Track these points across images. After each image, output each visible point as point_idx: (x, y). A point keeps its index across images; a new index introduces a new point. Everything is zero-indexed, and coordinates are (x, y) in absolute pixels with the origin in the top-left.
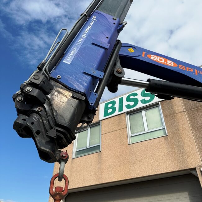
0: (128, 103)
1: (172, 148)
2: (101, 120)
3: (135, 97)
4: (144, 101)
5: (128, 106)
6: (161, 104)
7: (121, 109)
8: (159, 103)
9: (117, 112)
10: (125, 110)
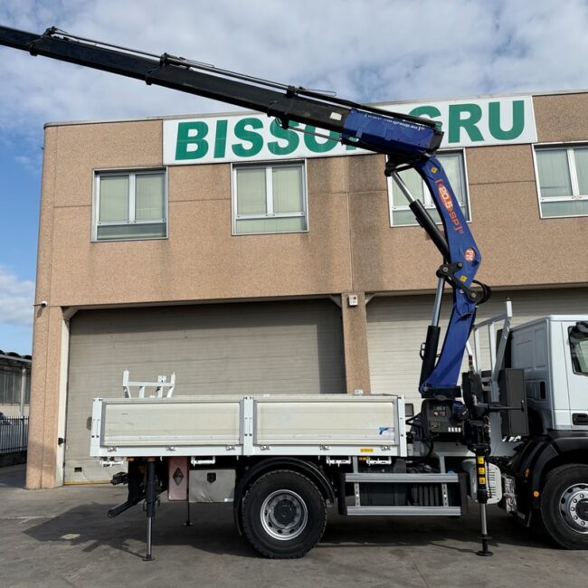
0: (238, 141)
1: (312, 256)
2: (169, 166)
3: (257, 131)
4: (274, 148)
5: (238, 149)
6: (308, 164)
7: (220, 151)
8: (303, 162)
9: (210, 157)
10: (230, 156)
